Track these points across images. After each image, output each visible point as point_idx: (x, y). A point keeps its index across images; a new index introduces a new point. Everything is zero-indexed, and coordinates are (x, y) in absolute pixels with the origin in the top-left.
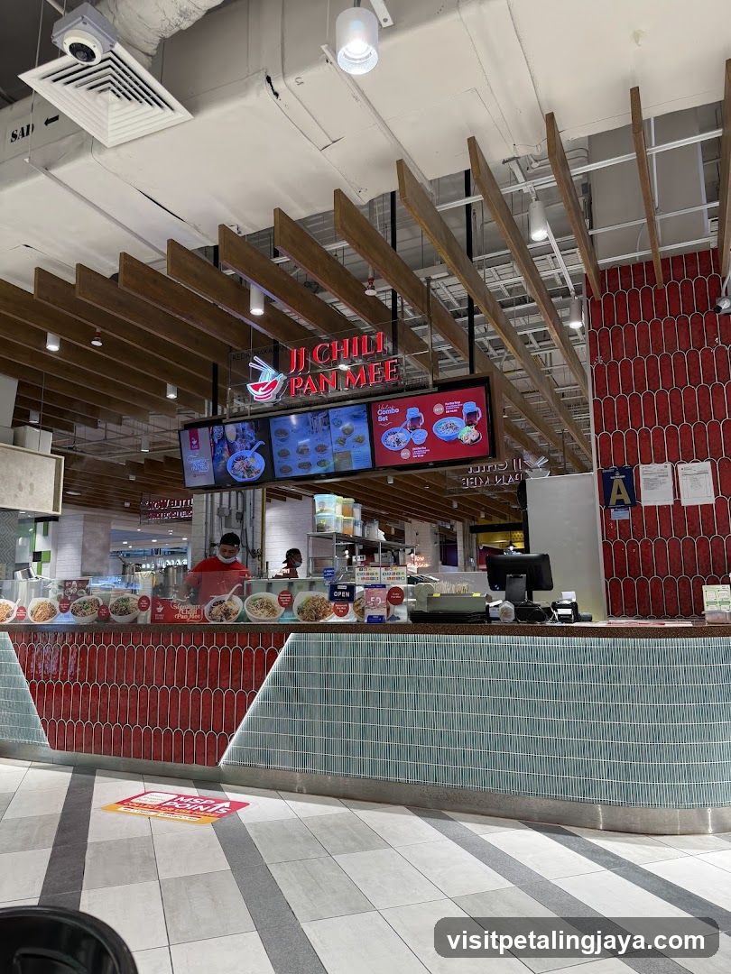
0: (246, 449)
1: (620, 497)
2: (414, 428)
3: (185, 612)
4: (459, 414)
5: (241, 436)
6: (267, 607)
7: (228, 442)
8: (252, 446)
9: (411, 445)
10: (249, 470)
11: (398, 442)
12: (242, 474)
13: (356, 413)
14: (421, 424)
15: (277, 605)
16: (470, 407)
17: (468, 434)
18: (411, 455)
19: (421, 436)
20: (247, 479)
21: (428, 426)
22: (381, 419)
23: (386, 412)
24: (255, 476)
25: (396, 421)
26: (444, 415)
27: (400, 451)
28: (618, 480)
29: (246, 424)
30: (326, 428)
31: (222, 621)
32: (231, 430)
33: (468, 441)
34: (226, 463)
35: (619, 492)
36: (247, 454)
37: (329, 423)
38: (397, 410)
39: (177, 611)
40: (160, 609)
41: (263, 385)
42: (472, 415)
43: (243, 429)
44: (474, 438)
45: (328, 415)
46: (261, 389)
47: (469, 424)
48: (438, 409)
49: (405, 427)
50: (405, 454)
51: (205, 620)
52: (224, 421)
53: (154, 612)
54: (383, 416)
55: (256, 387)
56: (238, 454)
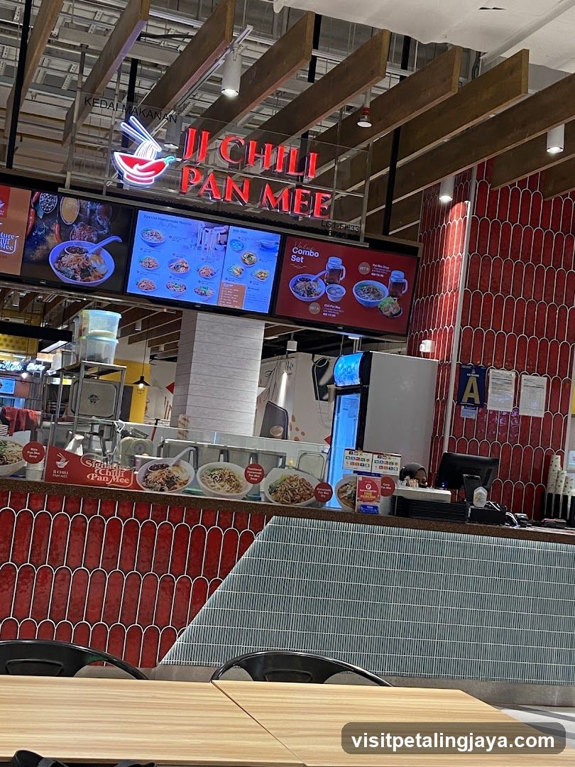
0: (90, 240)
1: (472, 396)
2: (330, 282)
3: (104, 472)
4: (385, 281)
5: (85, 220)
6: (229, 481)
7: (61, 223)
8: (100, 238)
9: (323, 300)
10: (86, 271)
11: (310, 292)
12: (72, 273)
13: (265, 242)
14: (341, 279)
15: (242, 480)
16: (397, 275)
17: (388, 304)
18: (322, 312)
19: (338, 292)
20: (79, 281)
21: (348, 285)
22: (294, 259)
23: (303, 252)
24: (93, 281)
25: (312, 266)
26: (368, 277)
27: (308, 303)
28: (473, 378)
29: (99, 207)
30: (220, 248)
31: (162, 490)
32: (70, 208)
33: (387, 313)
34: (49, 250)
35: (472, 391)
36: (91, 248)
37: (226, 243)
38: (317, 255)
39: (92, 470)
40: (62, 464)
41: (142, 162)
42: (397, 286)
43: (92, 212)
44: (394, 312)
45: (227, 233)
46: (137, 166)
47: (391, 295)
48: (364, 268)
49: (322, 277)
50: (314, 309)
51: (136, 486)
52: (60, 189)
53: (51, 466)
54: (298, 255)
55: (131, 162)
56: (74, 242)
